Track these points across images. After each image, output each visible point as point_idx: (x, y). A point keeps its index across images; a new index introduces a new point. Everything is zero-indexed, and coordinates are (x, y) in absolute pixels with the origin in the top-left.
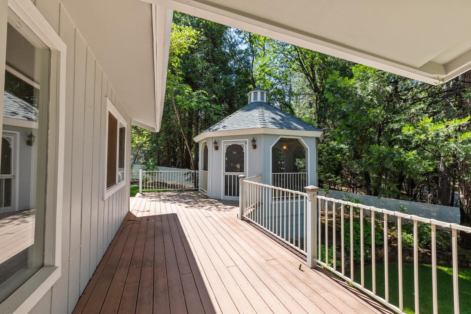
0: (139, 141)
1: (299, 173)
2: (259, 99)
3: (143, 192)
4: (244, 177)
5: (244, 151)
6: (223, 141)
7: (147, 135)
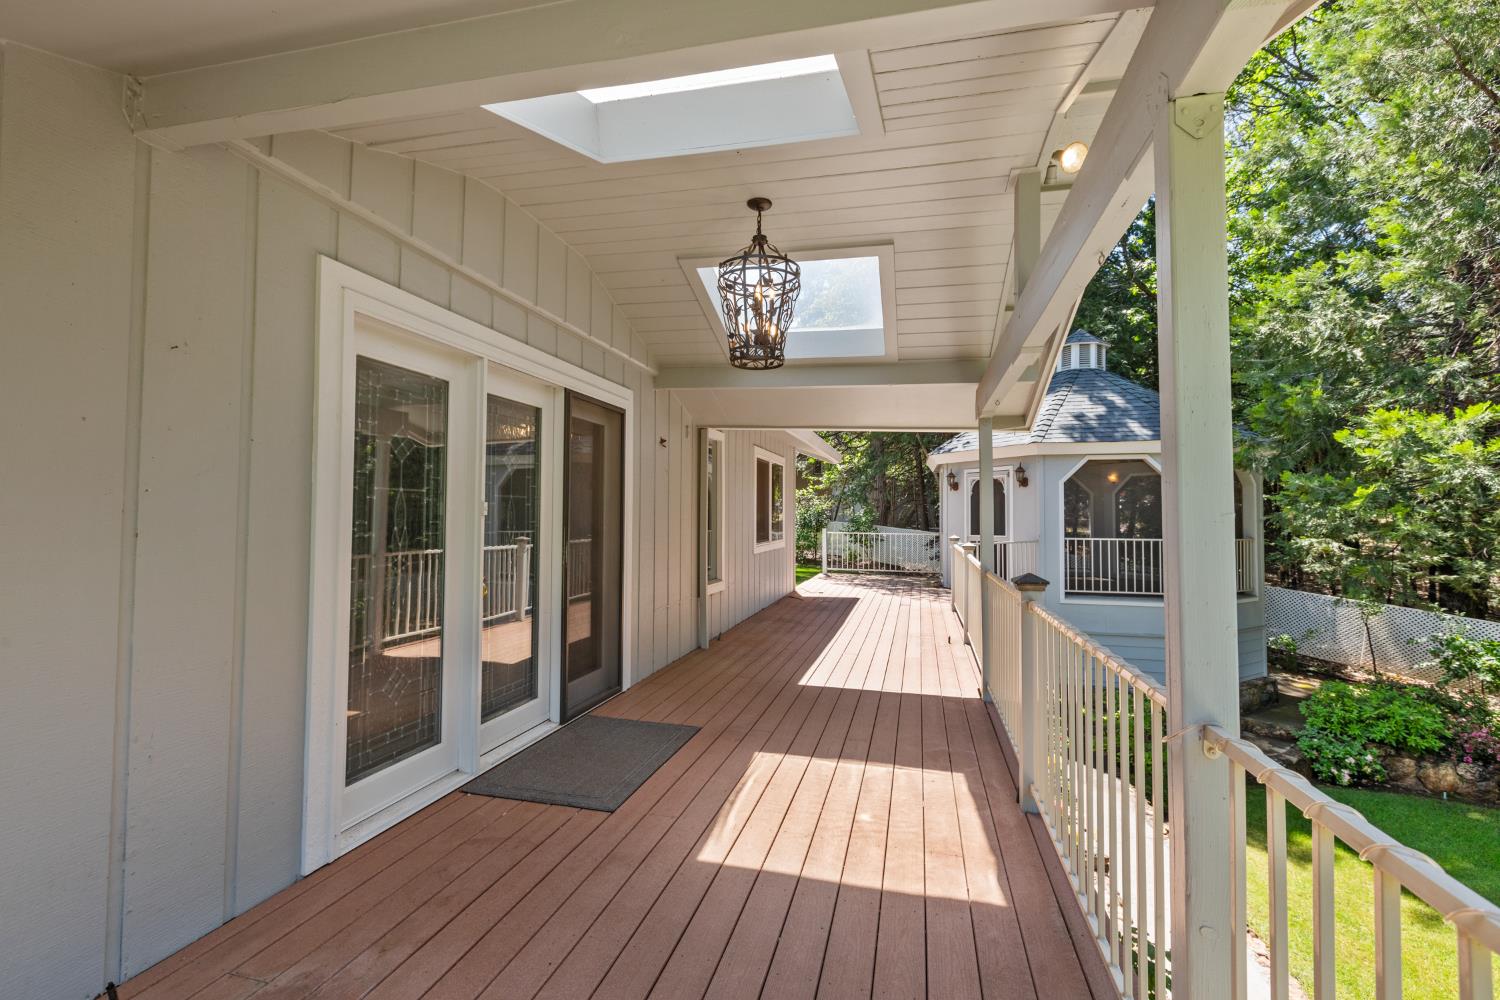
0: (844, 466)
1: (1134, 540)
2: (1075, 364)
3: (829, 571)
4: (957, 540)
5: (1005, 492)
6: (966, 472)
7: (862, 449)
